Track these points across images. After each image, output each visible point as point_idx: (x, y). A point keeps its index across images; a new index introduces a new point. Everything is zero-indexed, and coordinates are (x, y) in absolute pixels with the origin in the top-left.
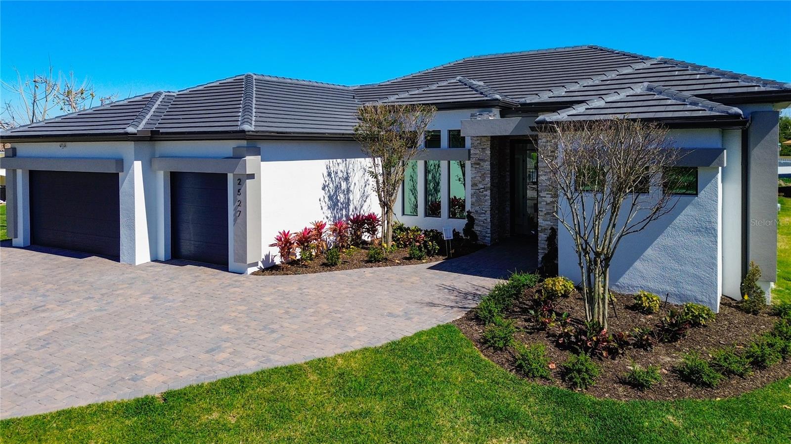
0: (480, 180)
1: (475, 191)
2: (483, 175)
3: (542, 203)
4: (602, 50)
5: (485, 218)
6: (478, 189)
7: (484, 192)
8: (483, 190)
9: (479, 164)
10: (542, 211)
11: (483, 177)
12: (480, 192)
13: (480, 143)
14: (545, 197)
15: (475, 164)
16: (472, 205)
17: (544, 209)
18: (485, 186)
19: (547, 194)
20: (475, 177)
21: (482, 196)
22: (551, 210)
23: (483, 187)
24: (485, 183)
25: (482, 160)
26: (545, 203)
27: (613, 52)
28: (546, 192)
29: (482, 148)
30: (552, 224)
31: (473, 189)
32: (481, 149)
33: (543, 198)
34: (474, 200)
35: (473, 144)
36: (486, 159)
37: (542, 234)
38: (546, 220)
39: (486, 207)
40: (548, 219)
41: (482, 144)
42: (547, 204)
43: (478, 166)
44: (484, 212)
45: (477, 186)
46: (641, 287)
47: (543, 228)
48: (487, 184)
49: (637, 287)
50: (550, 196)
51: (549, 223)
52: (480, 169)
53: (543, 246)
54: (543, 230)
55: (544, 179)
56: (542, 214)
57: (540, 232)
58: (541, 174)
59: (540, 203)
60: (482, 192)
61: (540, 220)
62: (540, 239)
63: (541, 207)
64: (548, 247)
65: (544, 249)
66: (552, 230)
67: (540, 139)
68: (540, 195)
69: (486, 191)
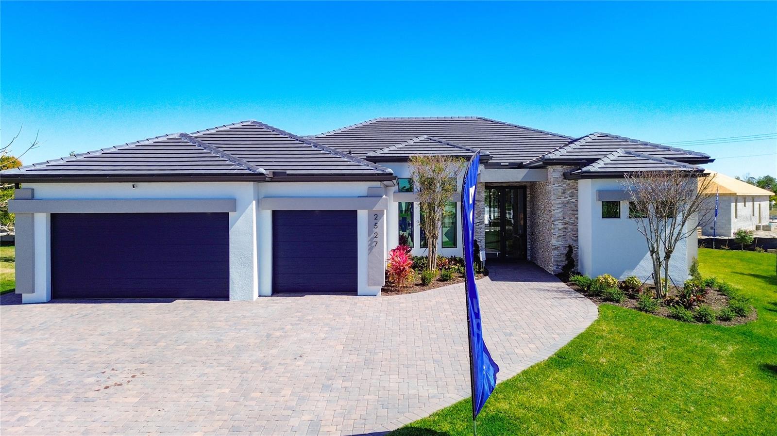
0: (477, 216)
3: (556, 229)
4: (492, 121)
7: (480, 226)
11: (479, 213)
12: (476, 225)
14: (558, 225)
17: (557, 234)
22: (562, 234)
23: (480, 222)
24: (481, 219)
27: (504, 124)
28: (558, 222)
29: (478, 192)
30: (563, 243)
38: (558, 241)
39: (482, 236)
40: (560, 240)
41: (478, 188)
42: (559, 230)
46: (644, 277)
47: (556, 246)
49: (642, 277)
50: (561, 224)
51: (561, 243)
53: (556, 259)
54: (556, 248)
55: (557, 212)
56: (556, 236)
57: (554, 249)
58: (554, 208)
59: (554, 229)
60: (478, 226)
61: (554, 241)
62: (554, 255)
63: (555, 232)
64: (566, 260)
65: (557, 261)
66: (570, 247)
67: (554, 184)
68: (553, 224)
69: (482, 224)
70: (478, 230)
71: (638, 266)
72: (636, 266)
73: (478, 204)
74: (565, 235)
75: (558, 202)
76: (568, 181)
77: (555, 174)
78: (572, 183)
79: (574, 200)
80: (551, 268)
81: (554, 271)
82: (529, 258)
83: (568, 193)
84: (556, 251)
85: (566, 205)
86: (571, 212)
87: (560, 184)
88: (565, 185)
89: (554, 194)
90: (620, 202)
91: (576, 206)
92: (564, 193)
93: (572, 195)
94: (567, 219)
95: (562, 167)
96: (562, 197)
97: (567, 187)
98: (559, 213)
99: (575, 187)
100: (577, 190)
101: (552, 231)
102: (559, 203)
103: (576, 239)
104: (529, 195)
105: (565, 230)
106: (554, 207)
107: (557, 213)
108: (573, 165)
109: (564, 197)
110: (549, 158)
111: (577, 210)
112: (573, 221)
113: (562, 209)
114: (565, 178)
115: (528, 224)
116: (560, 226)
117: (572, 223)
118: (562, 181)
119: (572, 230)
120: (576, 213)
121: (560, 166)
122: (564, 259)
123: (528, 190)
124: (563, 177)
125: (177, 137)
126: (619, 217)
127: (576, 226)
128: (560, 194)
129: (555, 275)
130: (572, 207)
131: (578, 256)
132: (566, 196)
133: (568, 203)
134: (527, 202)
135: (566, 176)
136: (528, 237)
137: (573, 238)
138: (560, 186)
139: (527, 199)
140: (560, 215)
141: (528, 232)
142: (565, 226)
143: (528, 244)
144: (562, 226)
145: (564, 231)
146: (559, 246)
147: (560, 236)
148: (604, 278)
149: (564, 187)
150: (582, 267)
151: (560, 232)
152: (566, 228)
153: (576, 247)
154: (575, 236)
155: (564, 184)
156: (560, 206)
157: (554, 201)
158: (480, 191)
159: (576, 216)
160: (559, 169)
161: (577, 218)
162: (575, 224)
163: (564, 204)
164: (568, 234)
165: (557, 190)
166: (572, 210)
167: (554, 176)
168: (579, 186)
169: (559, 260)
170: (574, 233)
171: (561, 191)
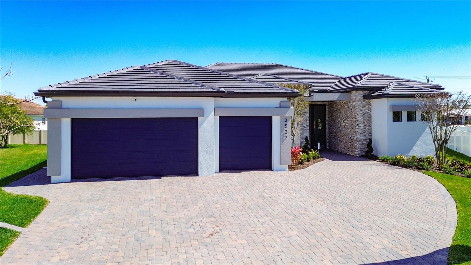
0: (305, 122)
1: (302, 127)
2: (306, 120)
9: (304, 114)
11: (306, 121)
12: (304, 128)
14: (360, 126)
16: (300, 134)
17: (360, 132)
18: (307, 125)
20: (302, 121)
25: (305, 112)
26: (360, 129)
28: (361, 124)
29: (305, 107)
34: (301, 132)
36: (307, 112)
38: (361, 136)
42: (362, 129)
45: (303, 125)
50: (362, 126)
51: (362, 137)
52: (305, 117)
55: (360, 119)
56: (360, 133)
57: (359, 141)
58: (359, 116)
60: (306, 128)
61: (358, 136)
62: (359, 144)
64: (368, 147)
65: (360, 148)
66: (370, 139)
67: (358, 102)
68: (358, 126)
69: (307, 127)
70: (306, 131)
71: (412, 150)
73: (305, 114)
75: (360, 113)
76: (366, 100)
78: (368, 101)
79: (369, 112)
80: (357, 153)
81: (359, 154)
82: (328, 147)
83: (366, 107)
85: (365, 114)
86: (367, 119)
87: (362, 102)
89: (358, 108)
90: (401, 112)
91: (370, 115)
92: (364, 107)
93: (368, 109)
94: (366, 123)
95: (363, 92)
96: (362, 110)
97: (366, 104)
98: (361, 119)
99: (370, 103)
100: (371, 106)
101: (357, 130)
102: (361, 114)
103: (370, 135)
104: (328, 110)
106: (359, 115)
108: (370, 91)
109: (364, 110)
112: (369, 124)
113: (363, 117)
115: (327, 127)
116: (362, 127)
119: (368, 129)
120: (370, 119)
122: (365, 147)
123: (327, 106)
124: (363, 98)
125: (139, 69)
126: (401, 121)
128: (362, 108)
129: (360, 156)
130: (368, 116)
132: (365, 109)
134: (326, 114)
135: (365, 97)
136: (327, 135)
137: (369, 134)
138: (361, 103)
139: (326, 112)
140: (362, 120)
141: (327, 132)
142: (365, 127)
143: (327, 139)
144: (363, 127)
145: (364, 130)
146: (361, 139)
147: (362, 133)
148: (400, 157)
149: (364, 104)
150: (377, 151)
151: (362, 130)
152: (365, 128)
155: (363, 102)
157: (359, 112)
159: (370, 121)
160: (361, 93)
161: (371, 122)
162: (370, 126)
163: (364, 114)
164: (366, 132)
165: (360, 105)
166: (368, 118)
167: (358, 97)
168: (372, 103)
169: (361, 147)
170: (369, 131)
171: (362, 106)
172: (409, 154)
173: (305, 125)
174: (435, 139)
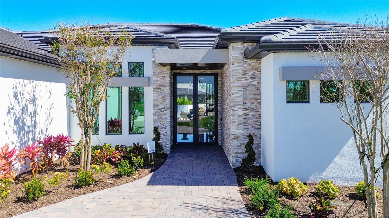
0: (161, 101)
1: (156, 110)
2: (163, 97)
3: (235, 116)
5: (166, 132)
6: (160, 109)
7: (165, 111)
8: (164, 109)
9: (160, 89)
10: (235, 122)
11: (164, 99)
12: (161, 111)
13: (161, 72)
14: (237, 111)
15: (157, 89)
16: (154, 122)
17: (236, 121)
18: (166, 106)
19: (239, 108)
20: (157, 100)
21: (163, 114)
22: (242, 121)
23: (164, 107)
24: (166, 104)
25: (163, 85)
26: (237, 116)
28: (238, 107)
29: (163, 76)
30: (243, 132)
31: (155, 109)
32: (161, 77)
33: (236, 112)
34: (156, 118)
35: (155, 72)
36: (166, 85)
37: (236, 141)
38: (238, 129)
39: (166, 123)
40: (240, 128)
41: (162, 73)
42: (239, 116)
43: (159, 91)
44: (164, 127)
45: (159, 106)
46: (340, 178)
47: (236, 136)
48: (167, 105)
49: (337, 177)
50: (241, 110)
51: (241, 131)
52: (161, 93)
53: (236, 150)
54: (236, 138)
56: (235, 124)
57: (234, 139)
58: (234, 92)
59: (233, 115)
60: (163, 111)
61: (234, 130)
62: (233, 145)
63: (234, 119)
64: (246, 152)
65: (237, 153)
66: (250, 136)
67: (233, 64)
68: (233, 110)
69: (167, 110)
70: (163, 116)
71: (332, 163)
72: (330, 163)
73: (163, 88)
74: (246, 123)
75: (237, 85)
76: (249, 60)
77: (235, 52)
78: (254, 63)
79: (255, 83)
80: (232, 161)
81: (234, 165)
83: (250, 74)
84: (235, 141)
85: (247, 88)
86: (252, 96)
87: (240, 64)
88: (246, 66)
89: (233, 75)
90: (308, 82)
91: (259, 89)
92: (244, 74)
93: (254, 77)
94: (248, 104)
95: (242, 44)
96: (242, 79)
97: (248, 67)
98: (239, 97)
99: (257, 67)
100: (260, 71)
101: (232, 118)
102: (239, 86)
103: (258, 127)
105: (246, 117)
106: (234, 90)
107: (237, 97)
108: (254, 42)
109: (244, 79)
110: (226, 32)
111: (259, 94)
112: (255, 107)
113: (243, 93)
114: (246, 57)
115: (219, 110)
116: (241, 112)
117: (254, 109)
118: (242, 60)
119: (254, 116)
120: (257, 97)
121: (240, 43)
122: (244, 150)
123: (219, 77)
124: (243, 56)
126: (308, 102)
127: (258, 112)
128: (240, 76)
129: (235, 169)
130: (253, 91)
131: (260, 146)
132: (247, 77)
133: (249, 86)
134: (218, 88)
135: (246, 55)
136: (219, 123)
137: (254, 126)
138: (239, 66)
139: (219, 86)
140: (240, 99)
141: (219, 118)
142: (246, 112)
143: (219, 128)
144: (243, 112)
145: (244, 118)
146: (238, 135)
147: (240, 124)
148: (289, 184)
149: (244, 67)
150: (265, 160)
151: (240, 119)
152: (246, 115)
153: (258, 136)
154: (257, 123)
155: (244, 64)
156: (241, 89)
157: (234, 84)
158: (165, 75)
159: (258, 101)
160: (239, 46)
161: (259, 103)
162: (257, 110)
163: (245, 87)
164: (250, 121)
165: (237, 71)
166: (254, 94)
167: (233, 55)
168: (261, 65)
169: (239, 151)
170: (256, 120)
171: (241, 72)
172: (325, 173)
173: (161, 106)
174: (364, 150)
